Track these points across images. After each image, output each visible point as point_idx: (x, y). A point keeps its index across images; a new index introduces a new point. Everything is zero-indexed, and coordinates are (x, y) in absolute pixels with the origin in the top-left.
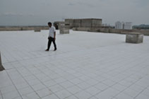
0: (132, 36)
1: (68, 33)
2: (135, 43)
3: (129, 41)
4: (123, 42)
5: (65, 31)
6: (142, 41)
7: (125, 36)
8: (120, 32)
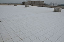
0: (56, 9)
1: (29, 7)
2: (58, 12)
3: (55, 11)
4: (53, 12)
5: (27, 6)
6: (61, 11)
7: (53, 9)
8: (51, 7)
